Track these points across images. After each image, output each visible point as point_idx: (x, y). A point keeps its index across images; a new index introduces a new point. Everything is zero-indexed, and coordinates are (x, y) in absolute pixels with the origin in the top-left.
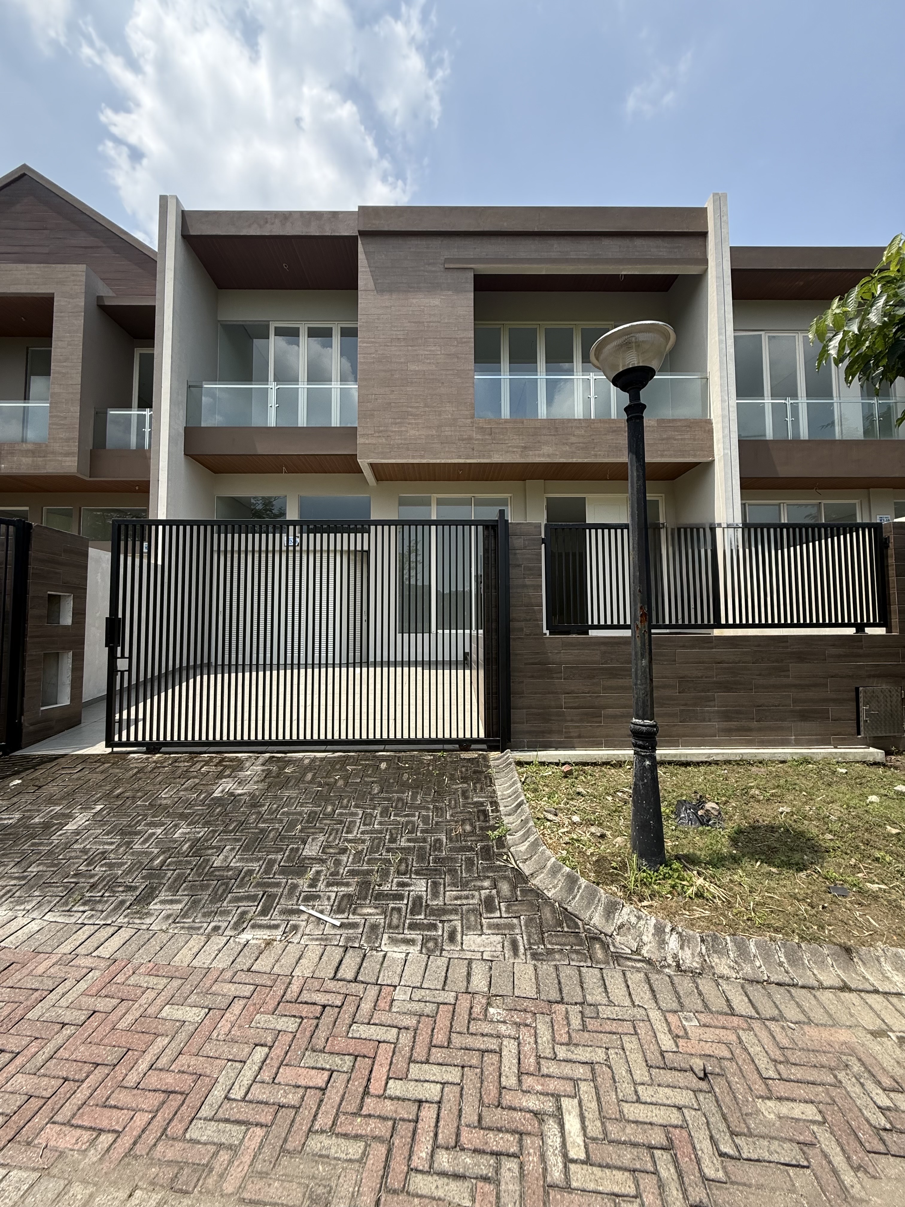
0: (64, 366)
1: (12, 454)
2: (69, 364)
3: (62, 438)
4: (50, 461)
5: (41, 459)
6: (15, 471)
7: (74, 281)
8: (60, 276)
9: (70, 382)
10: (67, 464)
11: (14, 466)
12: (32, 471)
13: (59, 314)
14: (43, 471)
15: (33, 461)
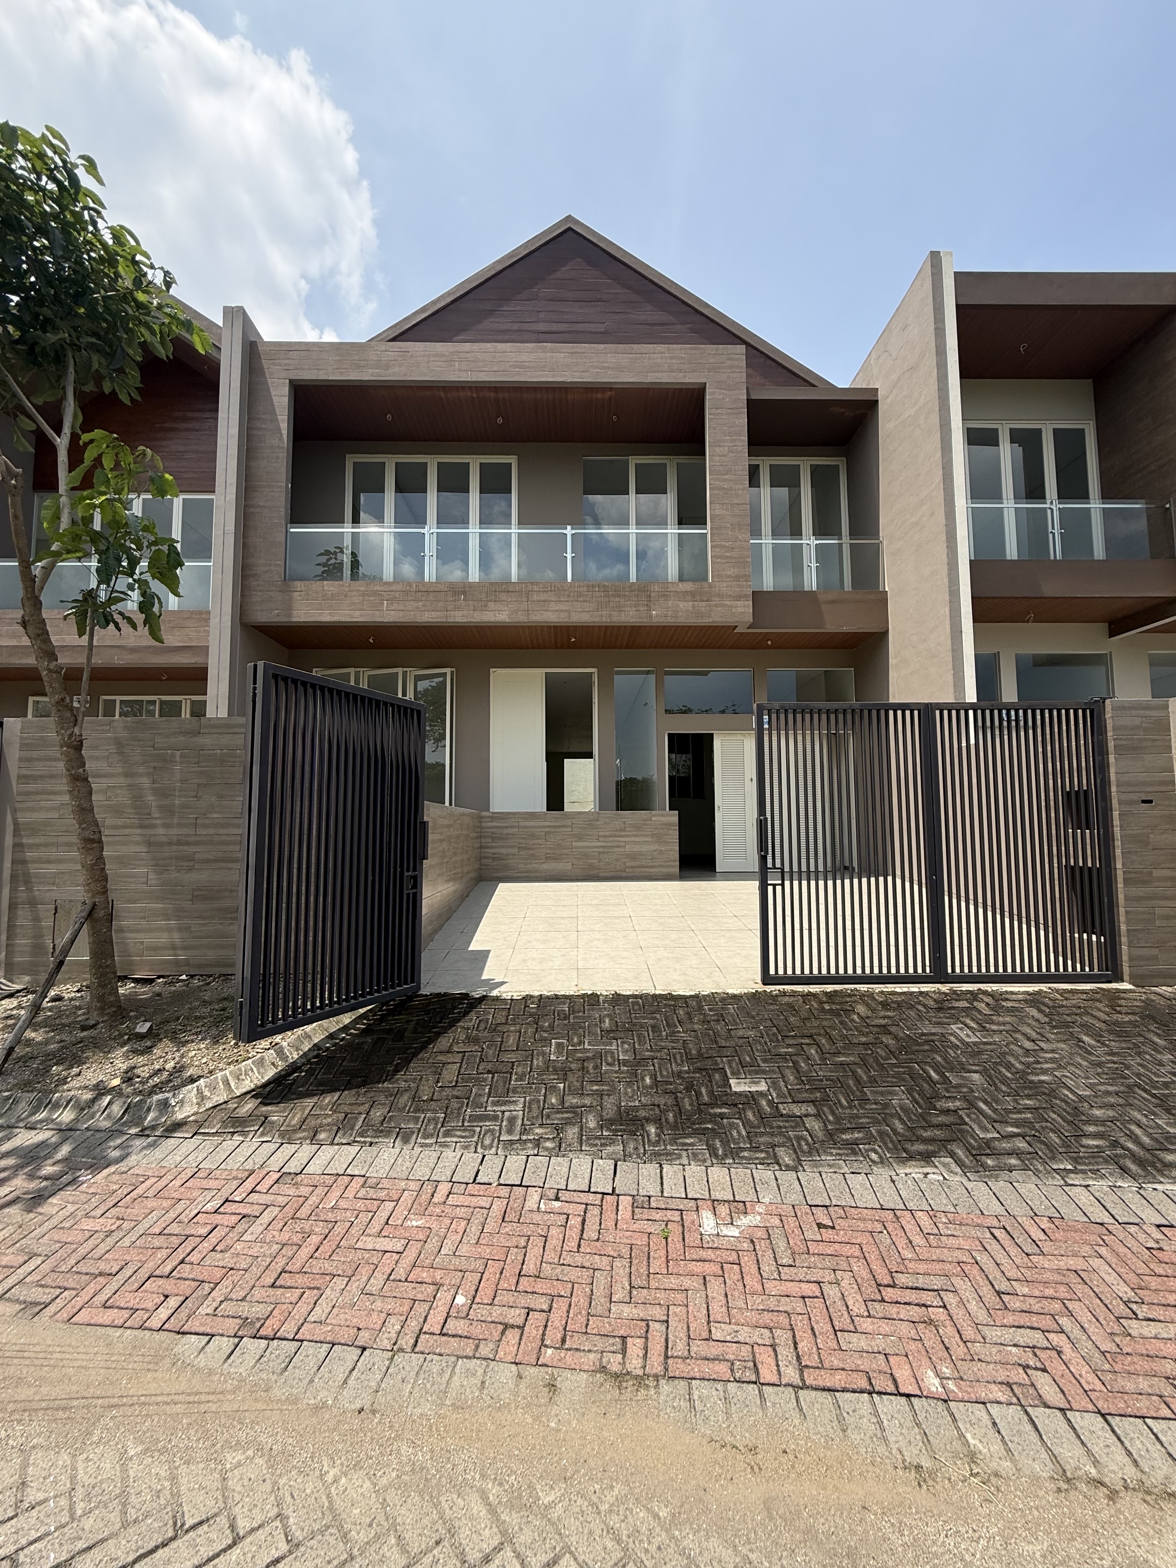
0: (726, 480)
1: (665, 596)
2: (733, 477)
3: (729, 576)
4: (716, 606)
5: (704, 604)
6: (670, 621)
7: (731, 367)
8: (712, 360)
9: (736, 501)
10: (739, 610)
11: (670, 613)
12: (693, 621)
13: (713, 411)
14: (707, 621)
15: (694, 607)
